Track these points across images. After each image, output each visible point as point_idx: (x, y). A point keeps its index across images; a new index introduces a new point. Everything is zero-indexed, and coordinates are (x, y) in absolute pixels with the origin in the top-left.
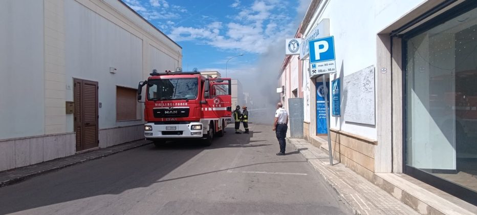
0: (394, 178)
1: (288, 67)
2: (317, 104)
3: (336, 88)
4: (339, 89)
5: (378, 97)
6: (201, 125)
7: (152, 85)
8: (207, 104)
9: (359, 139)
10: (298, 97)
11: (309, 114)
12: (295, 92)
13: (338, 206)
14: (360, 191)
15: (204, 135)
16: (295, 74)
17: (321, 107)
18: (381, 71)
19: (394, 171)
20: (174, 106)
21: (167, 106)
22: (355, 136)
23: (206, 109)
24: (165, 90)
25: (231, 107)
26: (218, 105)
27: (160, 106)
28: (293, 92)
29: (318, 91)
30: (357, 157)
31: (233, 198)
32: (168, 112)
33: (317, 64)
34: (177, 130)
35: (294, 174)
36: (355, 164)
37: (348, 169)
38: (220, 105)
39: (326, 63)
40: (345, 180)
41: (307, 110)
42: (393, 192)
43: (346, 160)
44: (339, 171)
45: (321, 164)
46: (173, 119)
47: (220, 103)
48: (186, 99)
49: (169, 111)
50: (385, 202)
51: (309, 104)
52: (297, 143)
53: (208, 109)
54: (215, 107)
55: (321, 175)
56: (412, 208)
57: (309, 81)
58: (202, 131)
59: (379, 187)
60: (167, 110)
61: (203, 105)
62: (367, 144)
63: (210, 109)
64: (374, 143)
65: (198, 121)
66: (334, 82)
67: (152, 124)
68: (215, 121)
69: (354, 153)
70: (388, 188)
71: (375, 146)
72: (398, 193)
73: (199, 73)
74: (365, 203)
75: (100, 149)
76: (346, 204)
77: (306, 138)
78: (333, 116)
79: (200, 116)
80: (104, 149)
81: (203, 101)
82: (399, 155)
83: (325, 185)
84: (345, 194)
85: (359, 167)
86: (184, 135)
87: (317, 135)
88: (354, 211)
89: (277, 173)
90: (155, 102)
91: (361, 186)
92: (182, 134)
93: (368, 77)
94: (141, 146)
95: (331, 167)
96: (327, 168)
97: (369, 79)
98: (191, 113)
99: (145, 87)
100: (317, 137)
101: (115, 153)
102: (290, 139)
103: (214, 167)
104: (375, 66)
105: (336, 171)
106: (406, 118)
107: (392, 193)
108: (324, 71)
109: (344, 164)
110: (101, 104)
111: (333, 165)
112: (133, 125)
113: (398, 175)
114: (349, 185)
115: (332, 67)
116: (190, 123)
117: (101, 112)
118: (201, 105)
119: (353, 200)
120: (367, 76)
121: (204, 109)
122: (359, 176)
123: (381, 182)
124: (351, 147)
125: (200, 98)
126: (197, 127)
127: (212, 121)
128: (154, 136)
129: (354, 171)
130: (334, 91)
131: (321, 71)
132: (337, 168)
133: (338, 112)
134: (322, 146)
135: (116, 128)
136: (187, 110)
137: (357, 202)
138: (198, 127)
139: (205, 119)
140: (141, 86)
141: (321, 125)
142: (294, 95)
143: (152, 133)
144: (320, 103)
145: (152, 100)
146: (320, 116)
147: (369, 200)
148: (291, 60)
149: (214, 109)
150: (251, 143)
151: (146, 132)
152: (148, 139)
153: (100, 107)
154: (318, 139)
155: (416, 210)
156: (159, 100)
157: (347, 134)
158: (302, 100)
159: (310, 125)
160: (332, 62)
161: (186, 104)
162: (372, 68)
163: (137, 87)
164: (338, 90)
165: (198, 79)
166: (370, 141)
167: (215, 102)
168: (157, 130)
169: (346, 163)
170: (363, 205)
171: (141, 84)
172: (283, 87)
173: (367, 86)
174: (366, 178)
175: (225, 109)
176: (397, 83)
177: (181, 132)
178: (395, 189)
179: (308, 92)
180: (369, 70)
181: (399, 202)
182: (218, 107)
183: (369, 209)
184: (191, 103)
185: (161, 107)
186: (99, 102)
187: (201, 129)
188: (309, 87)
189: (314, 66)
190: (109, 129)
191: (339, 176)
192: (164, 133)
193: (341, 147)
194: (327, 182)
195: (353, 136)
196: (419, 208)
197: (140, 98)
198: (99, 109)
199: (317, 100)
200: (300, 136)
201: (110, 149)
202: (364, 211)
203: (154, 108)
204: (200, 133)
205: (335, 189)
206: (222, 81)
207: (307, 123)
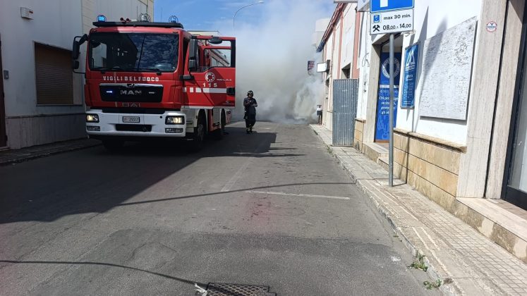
0: (485, 205)
1: (338, 26)
2: (379, 89)
3: (412, 61)
4: (416, 62)
5: (477, 74)
6: (182, 117)
7: (96, 45)
8: (193, 82)
9: (437, 144)
10: (351, 78)
11: (365, 107)
12: (346, 70)
13: (389, 244)
14: (429, 225)
15: (187, 133)
16: (349, 38)
17: (385, 95)
18: (488, 27)
19: (487, 196)
20: (136, 82)
21: (124, 82)
22: (433, 139)
23: (192, 90)
24: (121, 54)
25: (234, 89)
26: (212, 84)
27: (112, 80)
28: (342, 69)
29: (384, 67)
30: (432, 174)
31: (225, 228)
32: (125, 92)
33: (383, 15)
34: (141, 123)
35: (329, 197)
36: (428, 184)
37: (417, 192)
38: (215, 85)
39: (397, 13)
40: (408, 207)
41: (363, 101)
42: (480, 226)
43: (415, 179)
44: (401, 195)
45: (374, 184)
46: (134, 105)
47: (215, 81)
48: (157, 70)
49: (128, 90)
50: (465, 240)
51: (367, 89)
52: (341, 153)
53: (195, 90)
54: (207, 86)
55: (371, 200)
56: (506, 249)
57: (370, 49)
58: (184, 127)
59: (461, 219)
60: (124, 88)
61: (186, 83)
62: (450, 151)
63: (198, 90)
64: (460, 150)
65: (178, 110)
66: (409, 49)
67: (99, 112)
68: (208, 110)
69: (428, 167)
70: (474, 219)
71: (462, 154)
72: (487, 228)
73: (179, 26)
74: (432, 241)
75: (10, 150)
76: (404, 241)
77: (357, 147)
78: (402, 108)
79: (182, 101)
80: (17, 151)
81: (186, 75)
82: (499, 170)
83: (375, 214)
84: (403, 228)
85: (434, 188)
86: (152, 133)
87: (375, 141)
88: (414, 252)
89: (301, 195)
90: (103, 73)
91: (431, 217)
92: (150, 130)
93: (464, 39)
94: (81, 149)
95: (390, 189)
96: (383, 190)
97: (466, 41)
98: (165, 94)
99: (84, 47)
100: (374, 144)
101: (34, 158)
102: (331, 148)
103: (200, 183)
104: (479, 18)
105: (397, 194)
106: (517, 110)
107: (479, 228)
108: (393, 27)
109: (411, 185)
110: (7, 72)
111: (393, 186)
112: (68, 112)
113: (493, 201)
114: (414, 214)
115: (407, 21)
116: (163, 113)
117: (8, 87)
118: (183, 82)
119: (416, 235)
120: (463, 36)
121: (188, 90)
122: (432, 203)
123: (464, 211)
124: (425, 157)
125: (182, 71)
126: (176, 119)
127: (202, 111)
128: (102, 131)
129: (426, 196)
130: (407, 65)
131: (388, 27)
132: (399, 190)
133: (410, 101)
134: (382, 159)
135: (37, 116)
136: (159, 91)
137: (421, 239)
138: (178, 120)
139: (191, 107)
140: (77, 45)
141: (383, 125)
142: (344, 75)
143: (99, 127)
144: (384, 89)
145: (98, 69)
146: (382, 111)
147: (440, 237)
148: (344, 13)
149: (206, 90)
150: (271, 152)
151: (88, 124)
152: (93, 136)
153: (7, 78)
154: (376, 147)
155: (511, 252)
156: (110, 70)
157: (421, 137)
158: (356, 82)
159: (365, 125)
160: (409, 12)
161: (157, 79)
162: (473, 22)
163: (69, 46)
164: (414, 63)
165: (178, 36)
166: (455, 146)
167: (207, 78)
168: (107, 122)
169: (414, 183)
170: (430, 243)
171: (78, 40)
172: (328, 62)
173: (461, 54)
174: (441, 206)
175: (224, 91)
176: (510, 51)
177: (149, 128)
178: (485, 222)
179: (367, 69)
180: (468, 25)
181: (488, 241)
182: (212, 87)
183: (439, 249)
184: (166, 78)
185: (113, 82)
186: (4, 69)
187: (183, 123)
188: (369, 60)
189: (377, 19)
190: (23, 117)
191: (400, 202)
192: (118, 127)
193: (410, 157)
194: (380, 210)
195: (430, 139)
196: (515, 249)
197: (77, 65)
198: (5, 82)
199: (379, 84)
200: (348, 142)
201: (28, 150)
202: (429, 251)
203: (101, 84)
204: (181, 130)
205: (389, 220)
206: (220, 42)
207: (361, 121)
